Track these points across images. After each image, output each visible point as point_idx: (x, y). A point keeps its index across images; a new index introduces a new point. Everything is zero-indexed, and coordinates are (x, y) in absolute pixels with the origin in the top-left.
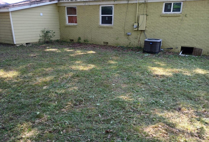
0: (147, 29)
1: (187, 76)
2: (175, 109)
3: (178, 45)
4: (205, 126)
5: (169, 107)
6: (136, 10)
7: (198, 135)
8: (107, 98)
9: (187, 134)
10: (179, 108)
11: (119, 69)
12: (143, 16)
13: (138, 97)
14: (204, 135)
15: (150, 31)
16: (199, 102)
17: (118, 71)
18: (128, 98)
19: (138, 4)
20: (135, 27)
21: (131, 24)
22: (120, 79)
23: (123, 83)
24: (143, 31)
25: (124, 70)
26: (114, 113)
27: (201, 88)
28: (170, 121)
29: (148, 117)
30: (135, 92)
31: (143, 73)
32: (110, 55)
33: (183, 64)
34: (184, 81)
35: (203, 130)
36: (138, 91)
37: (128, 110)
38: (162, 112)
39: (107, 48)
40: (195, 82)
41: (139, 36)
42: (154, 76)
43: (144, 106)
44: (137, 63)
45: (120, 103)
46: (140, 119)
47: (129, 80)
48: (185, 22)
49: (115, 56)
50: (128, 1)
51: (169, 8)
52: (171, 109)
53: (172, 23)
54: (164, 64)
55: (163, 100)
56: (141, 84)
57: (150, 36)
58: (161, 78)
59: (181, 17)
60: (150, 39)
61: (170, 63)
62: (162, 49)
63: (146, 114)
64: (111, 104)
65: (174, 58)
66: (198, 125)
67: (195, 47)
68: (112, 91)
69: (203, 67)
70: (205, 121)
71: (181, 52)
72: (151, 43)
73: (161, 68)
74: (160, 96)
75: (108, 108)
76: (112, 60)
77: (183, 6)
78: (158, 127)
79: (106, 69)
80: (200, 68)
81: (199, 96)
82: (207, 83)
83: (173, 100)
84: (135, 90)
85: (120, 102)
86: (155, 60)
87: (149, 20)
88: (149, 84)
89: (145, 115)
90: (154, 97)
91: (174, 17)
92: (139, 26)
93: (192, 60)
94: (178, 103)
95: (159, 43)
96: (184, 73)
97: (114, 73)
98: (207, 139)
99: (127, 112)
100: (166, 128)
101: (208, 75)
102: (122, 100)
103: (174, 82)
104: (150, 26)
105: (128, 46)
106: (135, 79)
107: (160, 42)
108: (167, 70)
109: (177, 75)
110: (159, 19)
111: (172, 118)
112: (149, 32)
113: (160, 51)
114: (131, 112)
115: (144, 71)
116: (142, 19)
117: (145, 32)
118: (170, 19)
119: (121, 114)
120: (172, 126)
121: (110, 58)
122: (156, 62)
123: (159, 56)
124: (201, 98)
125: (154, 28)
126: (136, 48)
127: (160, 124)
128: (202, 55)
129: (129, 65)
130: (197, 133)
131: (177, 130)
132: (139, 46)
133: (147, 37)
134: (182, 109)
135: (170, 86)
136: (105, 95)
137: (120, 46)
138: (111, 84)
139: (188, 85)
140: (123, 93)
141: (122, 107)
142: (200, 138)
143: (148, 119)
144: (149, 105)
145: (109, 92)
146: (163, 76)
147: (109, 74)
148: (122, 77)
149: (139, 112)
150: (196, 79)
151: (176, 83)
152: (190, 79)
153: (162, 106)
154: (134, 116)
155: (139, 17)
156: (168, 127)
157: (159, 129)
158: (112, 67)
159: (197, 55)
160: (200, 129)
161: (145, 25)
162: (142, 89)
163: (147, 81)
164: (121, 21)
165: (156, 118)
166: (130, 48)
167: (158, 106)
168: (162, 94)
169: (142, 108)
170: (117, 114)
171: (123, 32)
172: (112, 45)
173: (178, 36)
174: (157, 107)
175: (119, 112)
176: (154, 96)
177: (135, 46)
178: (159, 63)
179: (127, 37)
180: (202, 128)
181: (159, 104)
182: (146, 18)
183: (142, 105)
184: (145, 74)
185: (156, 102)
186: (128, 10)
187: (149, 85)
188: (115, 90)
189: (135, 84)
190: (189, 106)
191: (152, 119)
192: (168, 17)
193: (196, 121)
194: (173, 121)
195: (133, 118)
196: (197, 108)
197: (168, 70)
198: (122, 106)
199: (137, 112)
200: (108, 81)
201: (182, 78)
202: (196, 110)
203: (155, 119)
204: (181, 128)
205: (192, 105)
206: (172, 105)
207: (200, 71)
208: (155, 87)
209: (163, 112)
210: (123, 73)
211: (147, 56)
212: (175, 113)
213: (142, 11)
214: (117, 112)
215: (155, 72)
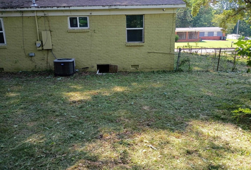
0: (54, 47)
1: (106, 97)
2: (96, 138)
3: (93, 63)
4: (128, 148)
5: (90, 137)
6: (36, 25)
7: (122, 161)
8: (6, 148)
9: (110, 163)
10: (100, 136)
11: (23, 102)
12: (45, 32)
13: (51, 134)
14: (127, 159)
15: (59, 49)
16: (120, 123)
17: (22, 106)
18: (38, 139)
19: (36, 18)
20: (39, 46)
21: (33, 42)
22: (24, 116)
23: (30, 121)
24: (51, 50)
25: (31, 103)
26: (17, 167)
27: (121, 106)
28: (92, 154)
29: (65, 158)
30: (48, 129)
31: (56, 103)
32: (7, 85)
33: (101, 83)
34: (104, 102)
35: (126, 153)
36: (51, 126)
37: (38, 157)
38: (82, 146)
39: (2, 76)
40: (115, 101)
41: (46, 57)
42: (70, 104)
43: (60, 144)
44: (48, 91)
45: (25, 150)
46: (55, 164)
47: (38, 114)
48: (95, 38)
49: (16, 85)
50: (22, 13)
51: (75, 23)
52: (92, 139)
53: (82, 40)
54: (81, 87)
55: (83, 131)
56: (55, 117)
57: (60, 56)
58: (78, 104)
59: (89, 33)
60: (60, 60)
61: (88, 85)
62: (77, 69)
63: (63, 154)
64: (12, 156)
65: (92, 79)
66: (121, 149)
67: (110, 64)
68: (13, 137)
69: (120, 84)
70: (127, 142)
71: (98, 71)
72: (62, 64)
73: (78, 92)
74: (79, 127)
75: (8, 161)
76: (12, 92)
77: (90, 21)
78: (78, 167)
79: (2, 107)
80: (118, 86)
81: (120, 117)
82: (125, 100)
83: (94, 128)
84: (47, 126)
85: (25, 148)
86: (70, 84)
87: (54, 37)
88: (66, 114)
89: (61, 156)
90: (72, 130)
91: (83, 33)
92: (43, 44)
93: (110, 78)
94: (99, 129)
95: (72, 64)
96: (103, 94)
97: (16, 109)
98: (130, 162)
99: (37, 160)
100: (88, 164)
101: (125, 91)
102: (29, 146)
103: (93, 106)
104: (57, 43)
105: (34, 70)
106: (47, 111)
107: (73, 62)
108: (85, 93)
109: (96, 97)
110: (66, 35)
111: (94, 150)
112: (57, 51)
113: (75, 72)
114: (43, 158)
115: (58, 99)
116: (45, 35)
117: (53, 51)
118: (79, 35)
119: (28, 164)
120: (95, 159)
121: (9, 90)
122: (72, 85)
123: (74, 78)
124: (122, 118)
125: (62, 46)
126: (45, 72)
127: (81, 162)
128: (119, 72)
129: (36, 95)
130: (121, 158)
131: (100, 163)
132: (49, 69)
133: (56, 57)
134: (103, 136)
135: (89, 111)
136: (3, 145)
137: (23, 72)
138: (12, 127)
139: (108, 106)
140: (31, 135)
141: (30, 155)
142: (124, 163)
143: (65, 160)
144: (66, 142)
145: (9, 138)
146: (81, 101)
147: (7, 113)
148: (29, 113)
149: (54, 155)
150: (115, 98)
151: (95, 107)
152: (110, 99)
153: (82, 138)
154: (47, 162)
155: (41, 33)
156: (90, 163)
157: (80, 168)
158: (12, 102)
159: (114, 72)
160: (123, 154)
161: (51, 42)
162: (56, 123)
163: (63, 111)
164: (18, 39)
165: (76, 155)
166: (37, 72)
167: (78, 139)
168: (81, 123)
169: (58, 149)
170: (21, 168)
171: (23, 53)
172: (11, 71)
173: (91, 53)
174: (77, 141)
175: (25, 163)
176: (72, 128)
177: (44, 69)
178: (75, 87)
179: (30, 59)
180: (125, 151)
181: (78, 137)
182: (50, 34)
183: (57, 144)
184: (59, 103)
185: (75, 135)
186: (24, 25)
187: (65, 116)
188: (18, 134)
189: (47, 119)
190: (110, 130)
191: (70, 159)
192: (77, 34)
193: (118, 145)
194: (95, 153)
195: (46, 165)
196: (119, 130)
197: (87, 93)
198: (29, 153)
199: (51, 156)
200: (7, 123)
201: (101, 100)
202: (118, 133)
203: (74, 157)
204: (104, 159)
205: (113, 128)
206: (93, 135)
207: (119, 89)
208: (72, 116)
209: (84, 145)
210: (30, 107)
211: (60, 80)
212: (97, 142)
213: (43, 26)
214: (22, 163)
215: (71, 98)
